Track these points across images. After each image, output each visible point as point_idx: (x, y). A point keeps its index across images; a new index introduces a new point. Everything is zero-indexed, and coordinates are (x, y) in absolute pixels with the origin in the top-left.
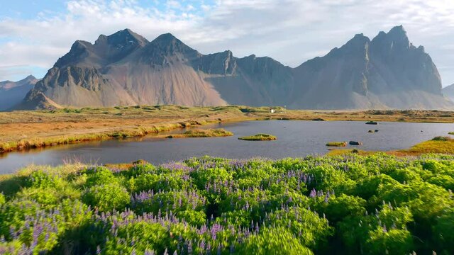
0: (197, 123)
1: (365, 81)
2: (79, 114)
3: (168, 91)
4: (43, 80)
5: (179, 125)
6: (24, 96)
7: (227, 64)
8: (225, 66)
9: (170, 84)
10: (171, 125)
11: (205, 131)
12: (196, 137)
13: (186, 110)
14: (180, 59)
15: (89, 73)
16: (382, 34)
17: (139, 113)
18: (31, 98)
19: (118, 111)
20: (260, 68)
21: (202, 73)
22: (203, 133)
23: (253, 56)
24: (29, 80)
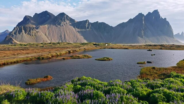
0: (75, 51)
1: (143, 32)
2: (26, 46)
3: (63, 36)
4: (12, 32)
5: (67, 52)
6: (4, 38)
7: (87, 25)
8: (86, 26)
9: (64, 33)
10: (64, 52)
11: (80, 55)
12: (75, 58)
13: (70, 44)
14: (68, 23)
15: (31, 29)
16: (149, 13)
17: (51, 46)
18: (7, 39)
19: (42, 45)
20: (101, 27)
21: (77, 29)
22: (79, 56)
23: (98, 22)
24: (6, 32)
